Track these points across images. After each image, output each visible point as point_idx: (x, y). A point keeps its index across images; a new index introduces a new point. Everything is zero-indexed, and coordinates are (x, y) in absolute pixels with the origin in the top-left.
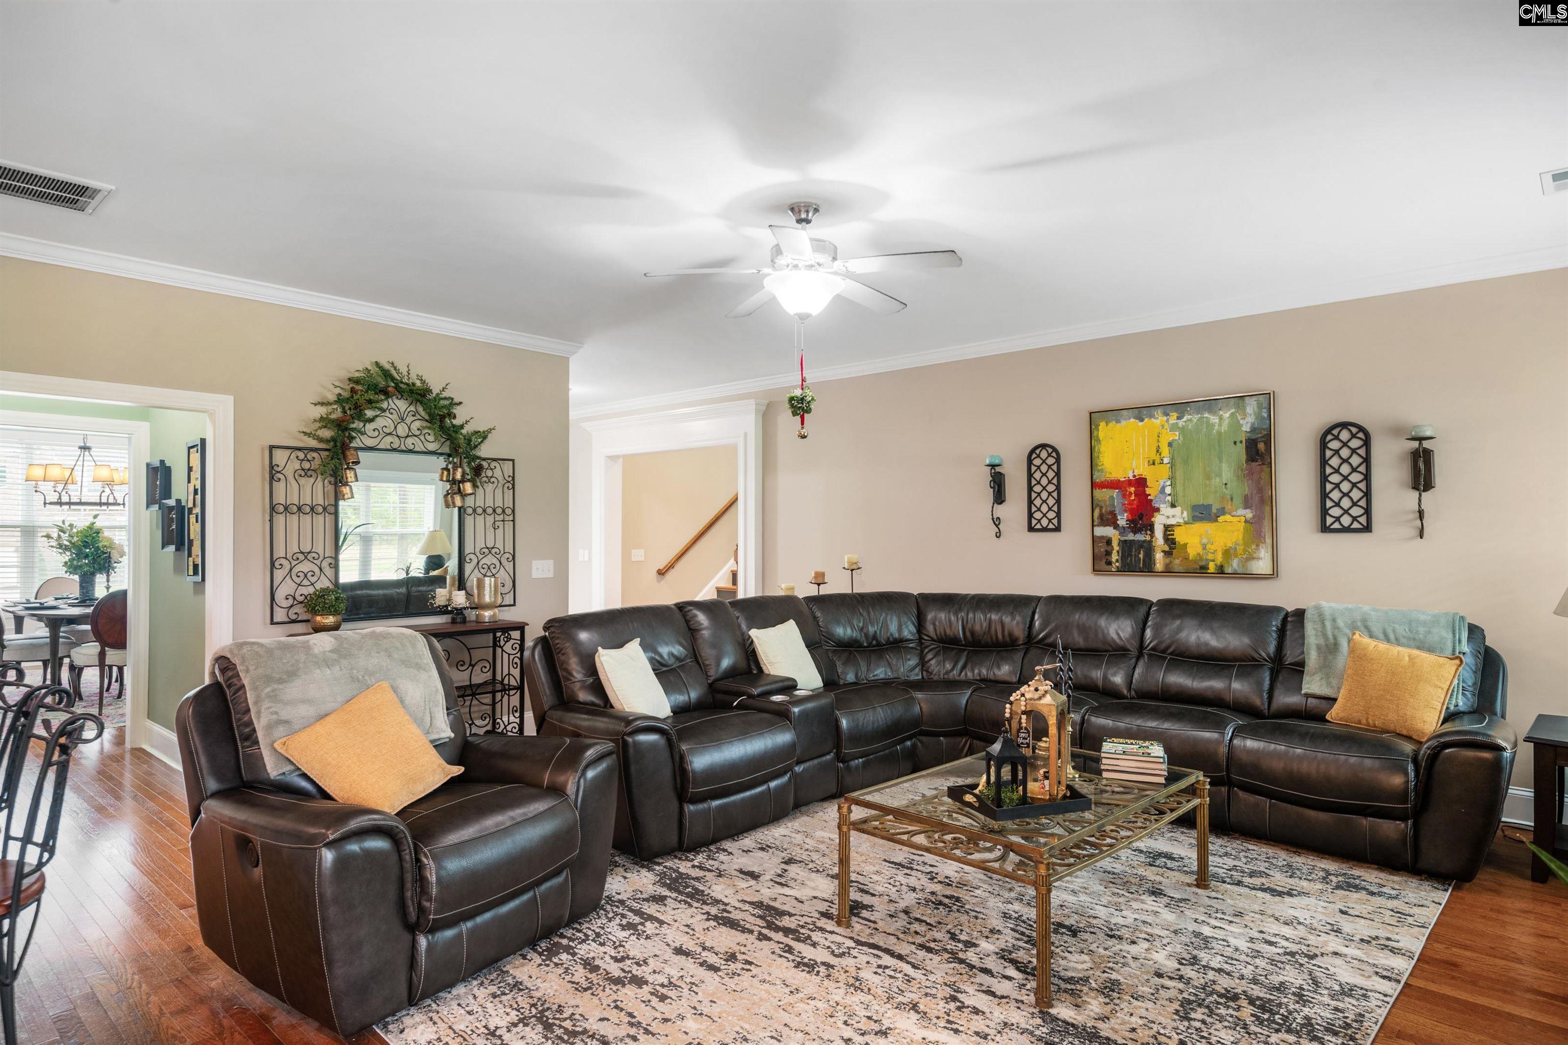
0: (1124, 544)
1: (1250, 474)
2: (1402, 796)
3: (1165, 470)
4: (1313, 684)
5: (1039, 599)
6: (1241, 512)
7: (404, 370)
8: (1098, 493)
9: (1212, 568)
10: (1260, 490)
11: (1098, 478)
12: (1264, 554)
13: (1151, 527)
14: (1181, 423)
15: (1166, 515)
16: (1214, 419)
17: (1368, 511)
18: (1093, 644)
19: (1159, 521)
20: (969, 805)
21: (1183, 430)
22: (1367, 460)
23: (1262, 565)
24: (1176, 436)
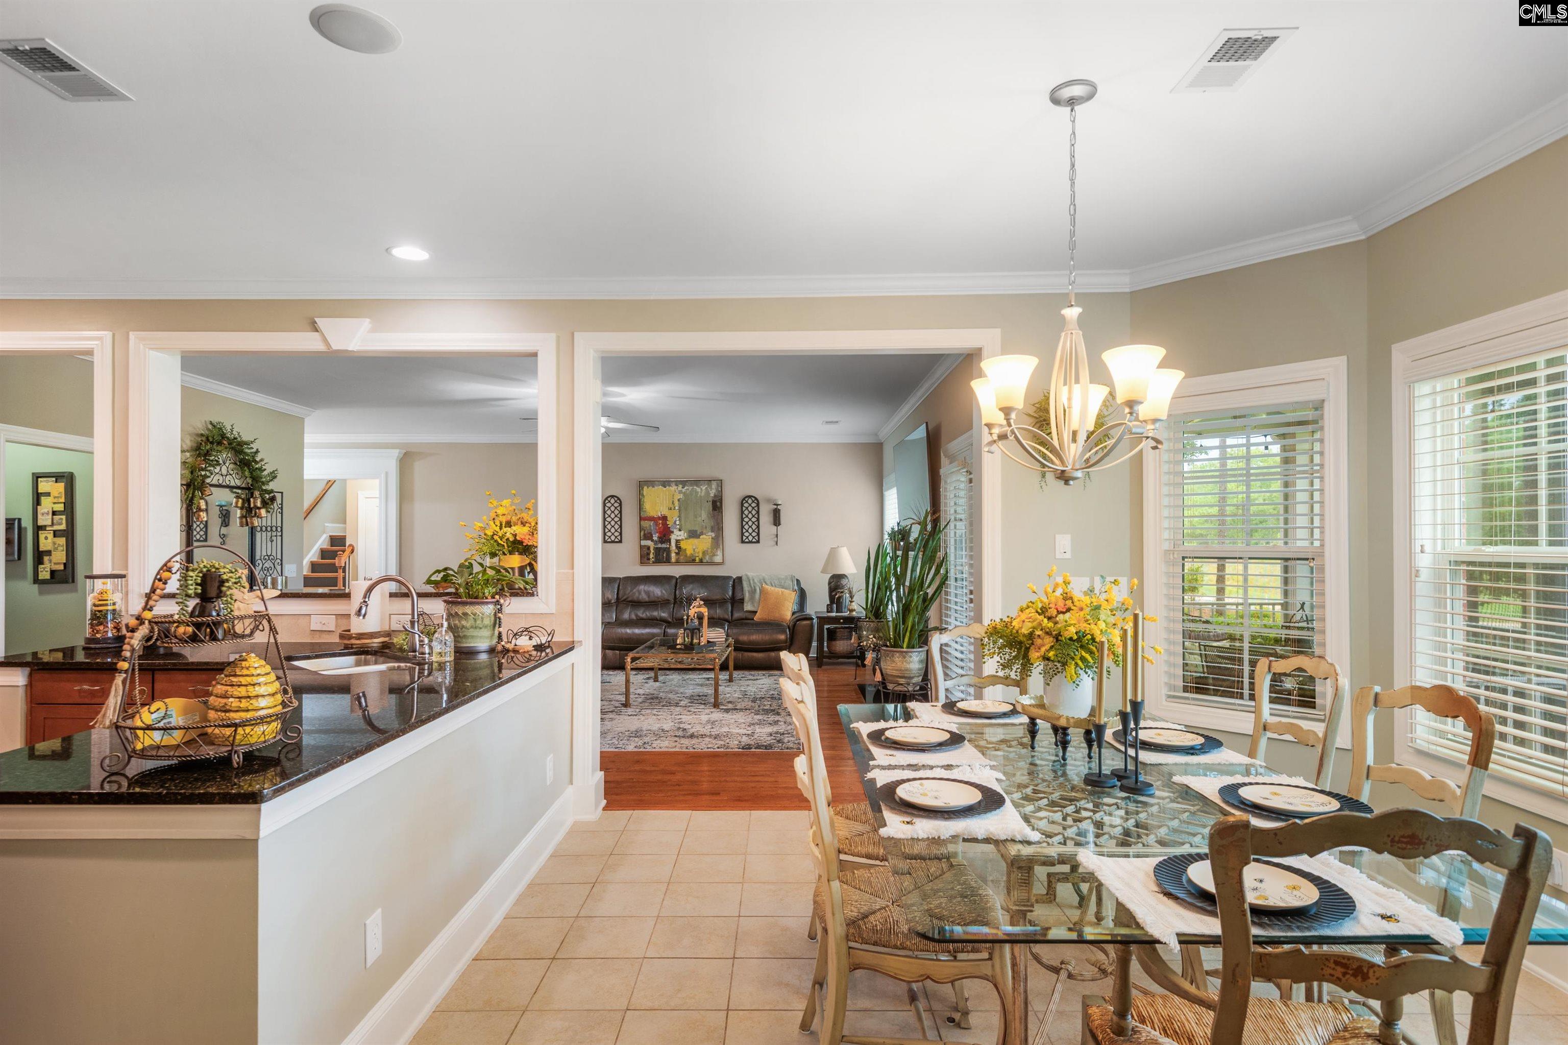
0: (656, 549)
1: (714, 516)
2: (786, 641)
3: (676, 513)
4: (748, 607)
5: (620, 579)
6: (710, 534)
7: (229, 428)
8: (642, 523)
9: (697, 560)
10: (718, 524)
11: (643, 515)
12: (719, 553)
13: (669, 541)
14: (684, 490)
15: (677, 535)
16: (698, 490)
17: (758, 534)
18: (652, 599)
19: (673, 538)
20: (680, 649)
21: (684, 494)
22: (758, 512)
23: (718, 559)
24: (681, 496)
